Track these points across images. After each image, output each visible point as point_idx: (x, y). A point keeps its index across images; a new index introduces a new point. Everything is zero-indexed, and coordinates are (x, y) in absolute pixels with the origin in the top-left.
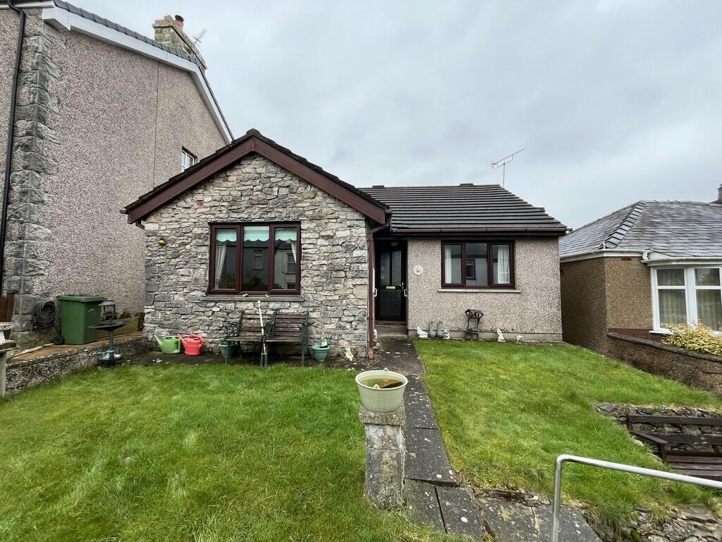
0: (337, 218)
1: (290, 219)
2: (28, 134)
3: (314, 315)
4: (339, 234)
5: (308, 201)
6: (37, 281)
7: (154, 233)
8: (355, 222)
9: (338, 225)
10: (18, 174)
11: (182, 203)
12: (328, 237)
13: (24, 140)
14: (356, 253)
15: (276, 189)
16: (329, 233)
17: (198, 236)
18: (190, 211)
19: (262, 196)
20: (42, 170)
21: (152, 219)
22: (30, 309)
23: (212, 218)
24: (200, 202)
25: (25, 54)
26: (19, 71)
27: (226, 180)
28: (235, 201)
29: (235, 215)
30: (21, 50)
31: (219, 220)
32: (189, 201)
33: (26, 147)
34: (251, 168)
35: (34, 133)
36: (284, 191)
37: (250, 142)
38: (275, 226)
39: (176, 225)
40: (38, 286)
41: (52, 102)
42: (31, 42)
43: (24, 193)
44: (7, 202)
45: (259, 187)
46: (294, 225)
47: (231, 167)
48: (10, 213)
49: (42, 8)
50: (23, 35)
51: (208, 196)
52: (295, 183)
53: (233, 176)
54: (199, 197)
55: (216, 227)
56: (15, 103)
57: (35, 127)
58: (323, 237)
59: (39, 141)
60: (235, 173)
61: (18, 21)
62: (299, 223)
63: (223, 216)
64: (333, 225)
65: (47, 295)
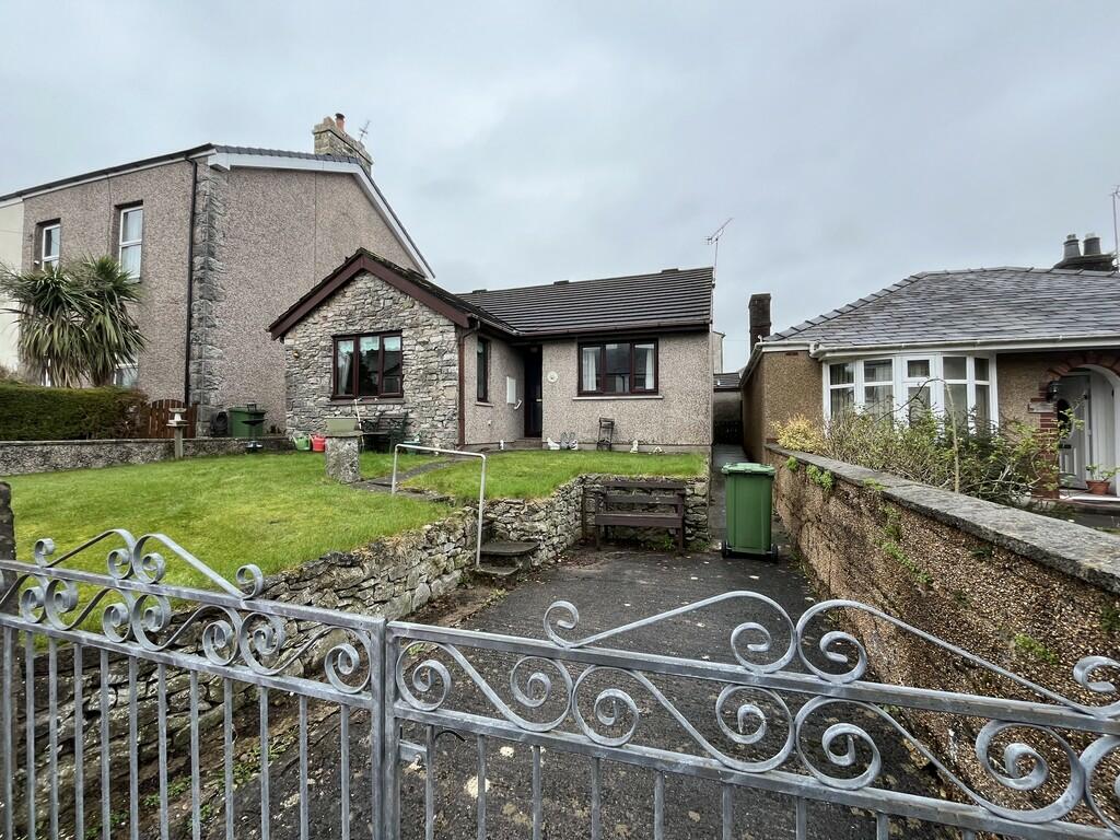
0: (430, 325)
1: (394, 329)
2: (202, 268)
3: (411, 415)
4: (433, 340)
5: (410, 310)
6: (213, 394)
7: (291, 348)
8: (446, 328)
9: (432, 331)
10: (197, 303)
11: (311, 320)
12: (424, 343)
13: (199, 274)
14: (446, 357)
15: (382, 301)
16: (425, 339)
17: (323, 348)
18: (318, 326)
19: (371, 309)
20: (213, 299)
21: (289, 335)
22: (208, 418)
23: (334, 332)
24: (325, 318)
25: (197, 198)
26: (194, 214)
27: (344, 296)
28: (350, 315)
29: (351, 328)
30: (195, 194)
31: (339, 333)
32: (317, 317)
33: (201, 280)
34: (363, 283)
35: (207, 267)
36: (389, 303)
37: (361, 260)
38: (383, 335)
39: (307, 340)
40: (214, 398)
41: (218, 237)
42: (202, 187)
43: (201, 319)
44: (190, 328)
45: (369, 301)
46: (397, 333)
47: (347, 284)
48: (192, 336)
49: (206, 156)
50: (196, 182)
51: (330, 311)
52: (397, 295)
53: (349, 292)
54: (323, 313)
55: (337, 338)
56: (192, 243)
57: (206, 262)
58: (420, 343)
59: (210, 273)
60: (351, 289)
61: (192, 169)
62: (401, 331)
63: (342, 329)
64: (428, 332)
65: (221, 406)
